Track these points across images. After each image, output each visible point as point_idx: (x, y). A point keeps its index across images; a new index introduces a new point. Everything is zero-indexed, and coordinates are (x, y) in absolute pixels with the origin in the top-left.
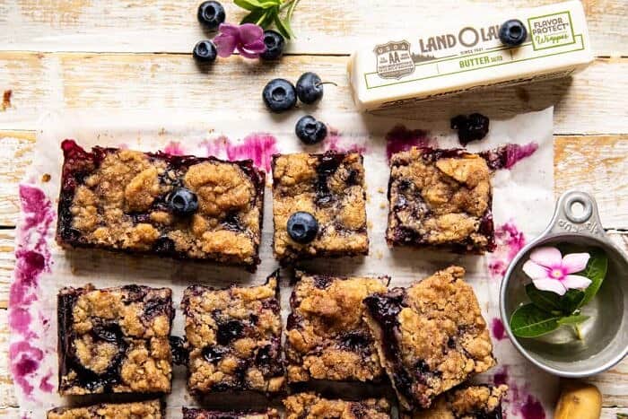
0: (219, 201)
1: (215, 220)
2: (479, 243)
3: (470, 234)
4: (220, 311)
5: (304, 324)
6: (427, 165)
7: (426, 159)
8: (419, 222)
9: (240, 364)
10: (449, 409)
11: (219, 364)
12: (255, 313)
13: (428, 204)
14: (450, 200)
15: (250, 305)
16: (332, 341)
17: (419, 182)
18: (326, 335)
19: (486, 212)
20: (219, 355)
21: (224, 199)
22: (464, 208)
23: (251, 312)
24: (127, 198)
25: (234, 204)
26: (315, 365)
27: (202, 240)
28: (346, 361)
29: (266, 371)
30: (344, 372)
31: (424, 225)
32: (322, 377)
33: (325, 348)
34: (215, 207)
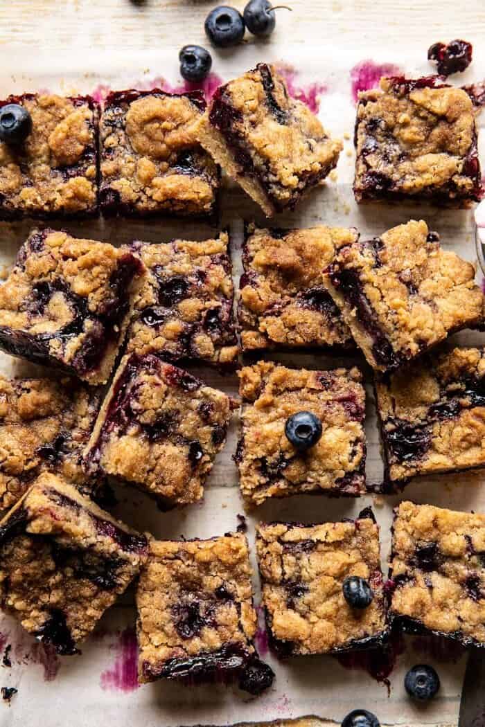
0: (168, 139)
1: (165, 164)
2: (463, 186)
3: (452, 176)
4: (162, 266)
5: (259, 279)
6: (400, 98)
7: (397, 91)
8: (391, 166)
9: (186, 329)
10: (433, 376)
11: (161, 328)
12: (203, 268)
13: (402, 144)
14: (427, 137)
15: (197, 261)
16: (292, 299)
17: (390, 118)
18: (285, 292)
19: (469, 150)
20: (161, 318)
21: (174, 136)
22: (443, 147)
23: (198, 268)
24: (54, 148)
25: (186, 142)
26: (273, 326)
27: (152, 187)
28: (309, 321)
29: (216, 336)
30: (307, 334)
31: (398, 170)
32: (282, 340)
33: (284, 307)
34: (164, 146)
